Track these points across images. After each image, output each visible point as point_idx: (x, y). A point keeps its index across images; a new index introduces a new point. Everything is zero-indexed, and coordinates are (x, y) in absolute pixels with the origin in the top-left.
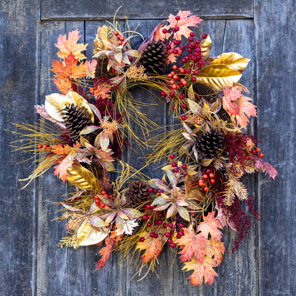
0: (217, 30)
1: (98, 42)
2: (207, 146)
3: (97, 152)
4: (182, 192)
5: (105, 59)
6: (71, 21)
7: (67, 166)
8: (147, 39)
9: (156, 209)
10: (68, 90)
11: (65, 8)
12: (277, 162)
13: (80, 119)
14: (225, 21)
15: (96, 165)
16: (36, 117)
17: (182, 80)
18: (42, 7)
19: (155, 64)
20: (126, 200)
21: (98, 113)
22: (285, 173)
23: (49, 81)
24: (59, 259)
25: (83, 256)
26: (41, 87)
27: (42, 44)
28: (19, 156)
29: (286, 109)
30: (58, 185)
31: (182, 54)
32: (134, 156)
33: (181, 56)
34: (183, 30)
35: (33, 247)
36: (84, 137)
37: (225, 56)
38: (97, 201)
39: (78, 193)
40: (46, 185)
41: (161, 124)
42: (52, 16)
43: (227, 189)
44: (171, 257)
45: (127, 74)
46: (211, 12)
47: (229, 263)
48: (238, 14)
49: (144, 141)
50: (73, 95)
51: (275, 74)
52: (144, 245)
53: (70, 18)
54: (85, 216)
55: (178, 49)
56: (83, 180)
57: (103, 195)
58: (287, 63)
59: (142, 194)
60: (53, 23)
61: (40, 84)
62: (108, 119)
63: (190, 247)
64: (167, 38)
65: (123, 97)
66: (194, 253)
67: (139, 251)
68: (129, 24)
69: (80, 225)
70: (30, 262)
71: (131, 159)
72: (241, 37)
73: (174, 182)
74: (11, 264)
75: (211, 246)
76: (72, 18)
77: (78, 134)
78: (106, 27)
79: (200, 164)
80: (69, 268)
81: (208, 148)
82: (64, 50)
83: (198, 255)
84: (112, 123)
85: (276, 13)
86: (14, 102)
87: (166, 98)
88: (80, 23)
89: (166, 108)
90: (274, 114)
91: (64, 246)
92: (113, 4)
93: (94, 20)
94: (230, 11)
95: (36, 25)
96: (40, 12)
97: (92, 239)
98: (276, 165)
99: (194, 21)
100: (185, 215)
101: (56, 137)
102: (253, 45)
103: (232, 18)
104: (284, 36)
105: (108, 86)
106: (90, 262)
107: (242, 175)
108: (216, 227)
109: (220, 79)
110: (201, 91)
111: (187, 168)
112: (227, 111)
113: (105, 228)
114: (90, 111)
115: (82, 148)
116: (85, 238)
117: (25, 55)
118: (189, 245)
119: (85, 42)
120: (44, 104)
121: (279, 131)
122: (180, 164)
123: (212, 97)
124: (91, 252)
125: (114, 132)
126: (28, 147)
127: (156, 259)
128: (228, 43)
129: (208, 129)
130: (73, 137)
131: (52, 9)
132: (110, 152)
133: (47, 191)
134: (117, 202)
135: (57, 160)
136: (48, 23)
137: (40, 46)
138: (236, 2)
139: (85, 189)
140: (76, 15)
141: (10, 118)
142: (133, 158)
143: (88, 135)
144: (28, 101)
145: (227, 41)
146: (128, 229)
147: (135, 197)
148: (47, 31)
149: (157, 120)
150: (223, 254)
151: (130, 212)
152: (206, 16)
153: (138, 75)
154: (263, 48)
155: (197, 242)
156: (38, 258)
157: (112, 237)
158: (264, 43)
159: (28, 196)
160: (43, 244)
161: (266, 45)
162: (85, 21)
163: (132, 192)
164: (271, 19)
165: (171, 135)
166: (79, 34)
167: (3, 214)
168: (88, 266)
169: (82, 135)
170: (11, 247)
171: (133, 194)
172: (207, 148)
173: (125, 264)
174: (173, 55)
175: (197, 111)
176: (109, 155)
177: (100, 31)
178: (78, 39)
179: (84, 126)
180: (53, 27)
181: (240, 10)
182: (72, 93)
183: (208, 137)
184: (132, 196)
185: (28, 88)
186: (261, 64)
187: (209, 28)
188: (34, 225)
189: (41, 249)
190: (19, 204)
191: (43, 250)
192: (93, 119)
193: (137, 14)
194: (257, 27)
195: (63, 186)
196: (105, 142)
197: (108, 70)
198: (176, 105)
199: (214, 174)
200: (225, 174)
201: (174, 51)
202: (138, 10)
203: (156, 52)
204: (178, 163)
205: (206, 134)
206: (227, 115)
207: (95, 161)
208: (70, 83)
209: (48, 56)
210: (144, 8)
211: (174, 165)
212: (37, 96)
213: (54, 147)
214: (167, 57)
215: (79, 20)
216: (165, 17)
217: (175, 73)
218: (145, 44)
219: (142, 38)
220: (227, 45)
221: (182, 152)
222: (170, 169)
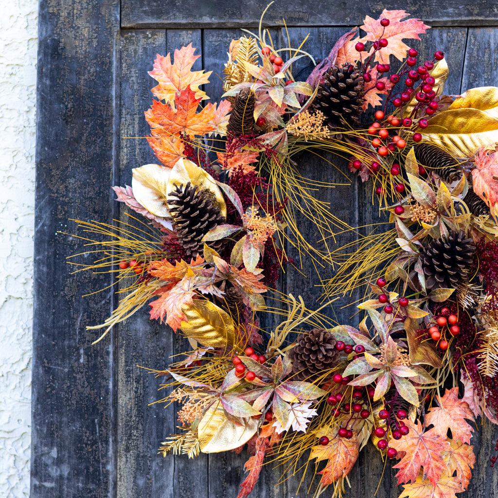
0: (452, 47)
1: (233, 68)
2: (444, 264)
3: (235, 275)
4: (403, 350)
5: (250, 100)
6: (177, 30)
7: (183, 301)
8: (323, 62)
9: (353, 384)
10: (176, 157)
11: (166, 5)
13: (203, 211)
14: (466, 29)
15: (235, 298)
16: (113, 210)
17: (396, 138)
18: (123, 4)
19: (344, 109)
20: (291, 365)
21: (237, 201)
23: (137, 142)
24: (158, 478)
25: (203, 471)
26: (122, 154)
27: (123, 72)
28: (81, 282)
30: (155, 338)
31: (391, 91)
33: (391, 94)
34: (392, 46)
35: (110, 456)
36: (211, 247)
37: (478, 92)
38: (240, 368)
39: (196, 352)
40: (134, 337)
41: (350, 222)
42: (142, 20)
43: (483, 344)
44: (371, 474)
45: (289, 128)
46: (440, 14)
47: (482, 486)
48: (491, 17)
50: (187, 168)
52: (325, 451)
53: (175, 23)
54: (214, 395)
55: (384, 80)
56: (208, 327)
57: (249, 355)
59: (325, 353)
60: (144, 33)
61: (119, 148)
62: (258, 212)
63: (414, 455)
64: (363, 61)
66: (422, 467)
67: (316, 462)
69: (204, 414)
70: (103, 484)
73: (383, 331)
74: (68, 488)
75: (451, 453)
76: (180, 24)
77: (199, 241)
78: (247, 40)
79: (428, 297)
80: (178, 494)
81: (446, 266)
82: (167, 83)
83: (430, 471)
84: (266, 219)
86: (72, 181)
87: (361, 173)
88: (195, 34)
89: (359, 193)
91: (169, 453)
93: (220, 28)
94: (476, 12)
95: (112, 36)
96: (119, 12)
97: (226, 440)
99: (413, 29)
100: (409, 393)
101: (154, 246)
103: (479, 24)
105: (255, 150)
106: (218, 482)
108: (462, 418)
109: (465, 137)
110: (430, 159)
111: (409, 306)
112: (482, 197)
113: (251, 420)
114: (219, 197)
115: (208, 266)
116: (213, 439)
117: (91, 94)
118: (412, 451)
119: (205, 69)
120: (131, 185)
122: (394, 297)
123: (452, 171)
124: (219, 464)
125: (270, 236)
126: (101, 265)
127: (345, 479)
128: (473, 70)
130: (190, 245)
131: (141, 7)
132: (259, 275)
133: (135, 349)
134: (275, 370)
135: (157, 291)
136: (134, 34)
137: (118, 76)
139: (211, 345)
140: (186, 18)
141: (64, 211)
142: (297, 287)
143: (218, 242)
144: (98, 179)
145: (471, 67)
146: (297, 421)
147: (313, 360)
148: (132, 48)
149: (341, 215)
150: (473, 467)
151: (301, 389)
152: (431, 20)
153: (312, 129)
155: (428, 445)
156: (119, 476)
157: (264, 435)
159: (99, 358)
160: (127, 450)
162: (203, 29)
163: (306, 351)
166: (196, 53)
167: (51, 391)
168: (213, 491)
169: (208, 243)
170: (67, 455)
171: (309, 355)
172: (444, 266)
173: (285, 487)
174: (375, 92)
175: (424, 197)
176: (257, 280)
177: (233, 48)
178: (193, 63)
179: (210, 226)
180: (143, 41)
181: (496, 10)
182: (184, 162)
183: (446, 246)
184: (305, 357)
185: (98, 155)
187: (437, 43)
188: (112, 413)
189: (124, 459)
190: (82, 373)
191: (127, 460)
192: (224, 213)
193: (301, 17)
195: (164, 340)
196: (252, 256)
197: (256, 119)
198: (384, 186)
199: (457, 316)
200: (474, 317)
201: (377, 84)
202: (304, 8)
203: (345, 86)
204: (390, 295)
205: (440, 240)
206: (483, 204)
207: (234, 292)
208: (182, 144)
209: (134, 96)
210: (314, 4)
211: (384, 299)
212: (115, 169)
213: (155, 264)
214: (363, 96)
215: (193, 27)
216: (355, 22)
217: (381, 126)
218: (320, 73)
219: (312, 61)
220: (470, 75)
221: (392, 274)
222: (374, 307)
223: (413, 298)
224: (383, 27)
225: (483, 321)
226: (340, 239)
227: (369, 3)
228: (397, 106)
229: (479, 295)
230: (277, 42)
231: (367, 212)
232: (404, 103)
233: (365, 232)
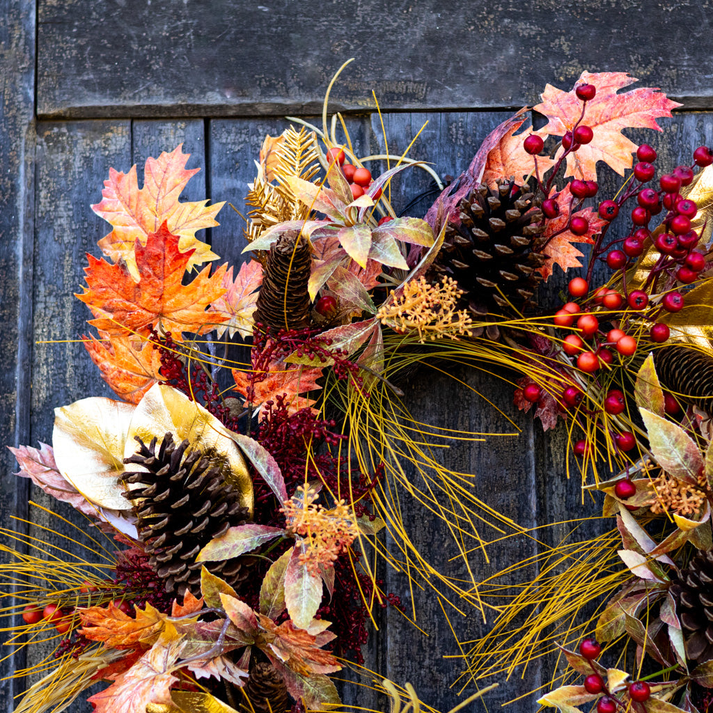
1: (266, 192)
3: (269, 635)
5: (299, 255)
6: (154, 122)
7: (150, 696)
8: (457, 181)
10: (145, 382)
11: (131, 69)
13: (198, 498)
15: (268, 688)
16: (15, 495)
17: (615, 335)
18: (40, 67)
19: (502, 273)
21: (273, 473)
23: (69, 353)
26: (36, 377)
27: (41, 208)
31: (602, 236)
34: (601, 144)
36: (216, 574)
41: (519, 516)
42: (80, 99)
45: (384, 313)
49: (466, 585)
50: (167, 404)
53: (149, 107)
61: (30, 365)
62: (317, 496)
64: (541, 176)
71: (401, 658)
76: (160, 108)
77: (191, 561)
78: (297, 135)
82: (131, 228)
84: (336, 512)
87: (541, 413)
88: (191, 128)
89: (537, 455)
92: (316, 53)
95: (17, 134)
96: (33, 84)
99: (646, 108)
101: (97, 573)
105: (312, 364)
110: (688, 379)
111: (650, 699)
114: (236, 464)
115: (209, 617)
119: (210, 198)
120: (49, 443)
122: (618, 680)
125: (344, 550)
130: (170, 571)
131: (79, 73)
132: (323, 633)
135: (101, 671)
136: (64, 130)
137: (31, 215)
140: (173, 95)
142: (409, 657)
143: (231, 563)
148: (60, 157)
149: (500, 502)
153: (435, 315)
162: (209, 118)
166: (189, 166)
169: (210, 565)
174: (567, 238)
175: (679, 460)
176: (318, 647)
177: (269, 153)
178: (184, 184)
179: (215, 529)
180: (82, 145)
182: (163, 392)
192: (248, 500)
193: (410, 91)
196: (305, 593)
197: (313, 295)
198: (590, 437)
201: (570, 223)
202: (417, 74)
203: (504, 224)
204: (610, 676)
207: (265, 673)
208: (156, 352)
209: (64, 256)
210: (437, 66)
211: (595, 684)
212: (22, 410)
213: (90, 614)
214: (543, 249)
215: (186, 114)
216: (523, 100)
217: (582, 308)
218: (451, 201)
219: (434, 181)
221: (612, 628)
222: (573, 702)
223: (659, 679)
224: (582, 102)
226: (499, 552)
227: (551, 62)
228: (613, 267)
230: (362, 142)
231: (555, 496)
232: (630, 260)
233: (552, 536)
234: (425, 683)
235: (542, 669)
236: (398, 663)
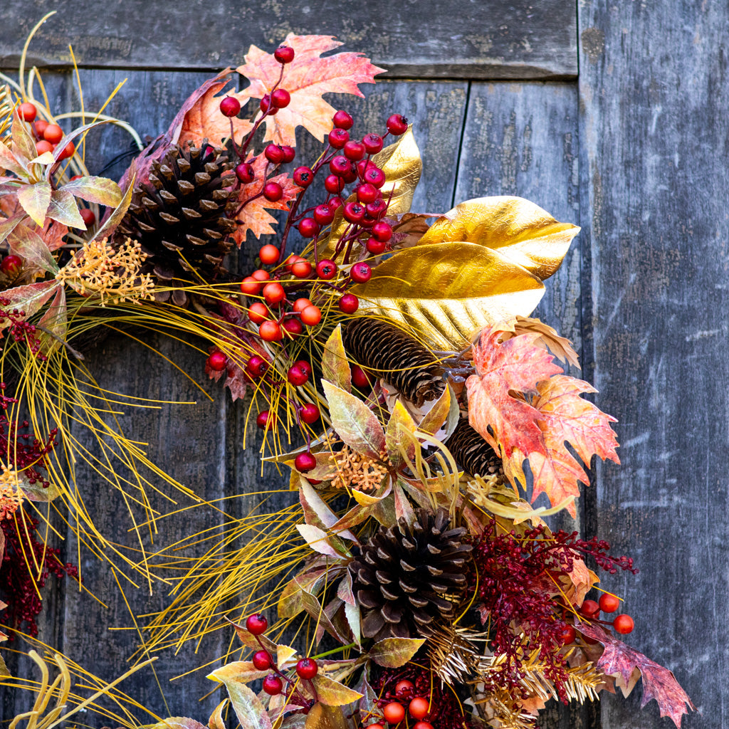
0: (435, 121)
2: (401, 584)
8: (154, 142)
12: (678, 653)
14: (466, 85)
17: (301, 304)
19: (189, 237)
22: (711, 696)
29: (712, 437)
31: (297, 203)
32: (93, 621)
33: (294, 212)
34: (301, 108)
37: (482, 208)
41: (207, 488)
45: (63, 274)
46: (410, 51)
48: (518, 59)
49: (138, 559)
51: (663, 298)
55: (281, 179)
58: (711, 257)
64: (239, 140)
65: (49, 370)
68: (83, 83)
71: (78, 630)
72: (530, 149)
79: (368, 656)
81: (406, 588)
85: (665, 59)
87: (230, 382)
89: (228, 425)
90: (664, 456)
92: (19, 5)
94: (486, 48)
98: (673, 665)
99: (348, 72)
102: (575, 181)
103: (492, 75)
104: (698, 148)
107: (542, 706)
109: (455, 306)
110: (377, 351)
111: (318, 677)
112: (486, 437)
121: (683, 526)
122: (286, 656)
123: (422, 378)
125: (9, 516)
128: (478, 171)
129: (404, 511)
138: (510, 12)
142: (87, 629)
145: (474, 163)
149: (188, 473)
152: (392, 63)
153: (116, 278)
154: (615, 195)
158: (618, 175)
161: (628, 185)
164: (645, 83)
165: (248, 536)
172: (400, 588)
174: (262, 203)
175: (360, 434)
181: (527, 45)
183: (406, 544)
186: (608, 258)
187: (403, 112)
193: (114, 47)
194: (592, 111)
198: (273, 409)
199: (428, 700)
200: (468, 701)
201: (265, 189)
202: (122, 30)
203: (192, 187)
204: (279, 652)
205: (395, 530)
206: (488, 451)
210: (144, 23)
211: (263, 660)
214: (237, 213)
216: (230, 61)
217: (271, 276)
218: (147, 162)
219: (134, 141)
220: (472, 181)
221: (293, 604)
222: (244, 678)
223: (338, 657)
224: (281, 65)
225: (489, 710)
226: (184, 524)
227: (261, 23)
228: (307, 235)
229: (481, 652)
230: (62, 98)
231: (246, 468)
232: (319, 228)
233: (240, 509)
234: (102, 656)
235: (223, 645)
236: (75, 635)
